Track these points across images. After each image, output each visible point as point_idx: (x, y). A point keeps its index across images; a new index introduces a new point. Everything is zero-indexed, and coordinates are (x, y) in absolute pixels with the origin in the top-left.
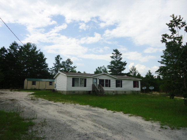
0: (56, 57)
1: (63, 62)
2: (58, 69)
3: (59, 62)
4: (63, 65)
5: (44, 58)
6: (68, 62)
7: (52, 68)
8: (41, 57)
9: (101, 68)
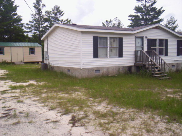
0: (34, 3)
1: (48, 12)
2: (39, 25)
3: (41, 12)
4: (47, 17)
5: (14, 6)
6: (55, 11)
7: (28, 23)
8: (9, 3)
9: (111, 21)
